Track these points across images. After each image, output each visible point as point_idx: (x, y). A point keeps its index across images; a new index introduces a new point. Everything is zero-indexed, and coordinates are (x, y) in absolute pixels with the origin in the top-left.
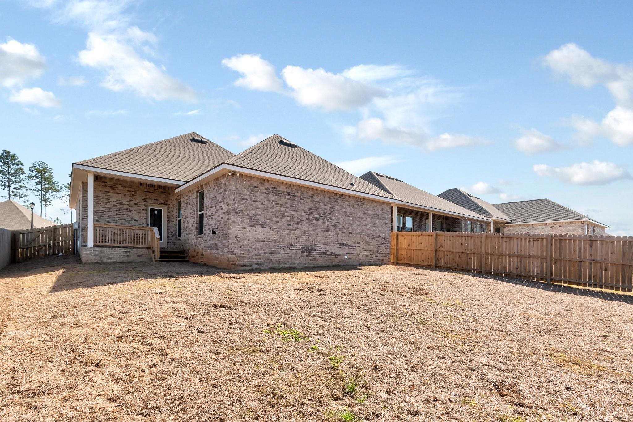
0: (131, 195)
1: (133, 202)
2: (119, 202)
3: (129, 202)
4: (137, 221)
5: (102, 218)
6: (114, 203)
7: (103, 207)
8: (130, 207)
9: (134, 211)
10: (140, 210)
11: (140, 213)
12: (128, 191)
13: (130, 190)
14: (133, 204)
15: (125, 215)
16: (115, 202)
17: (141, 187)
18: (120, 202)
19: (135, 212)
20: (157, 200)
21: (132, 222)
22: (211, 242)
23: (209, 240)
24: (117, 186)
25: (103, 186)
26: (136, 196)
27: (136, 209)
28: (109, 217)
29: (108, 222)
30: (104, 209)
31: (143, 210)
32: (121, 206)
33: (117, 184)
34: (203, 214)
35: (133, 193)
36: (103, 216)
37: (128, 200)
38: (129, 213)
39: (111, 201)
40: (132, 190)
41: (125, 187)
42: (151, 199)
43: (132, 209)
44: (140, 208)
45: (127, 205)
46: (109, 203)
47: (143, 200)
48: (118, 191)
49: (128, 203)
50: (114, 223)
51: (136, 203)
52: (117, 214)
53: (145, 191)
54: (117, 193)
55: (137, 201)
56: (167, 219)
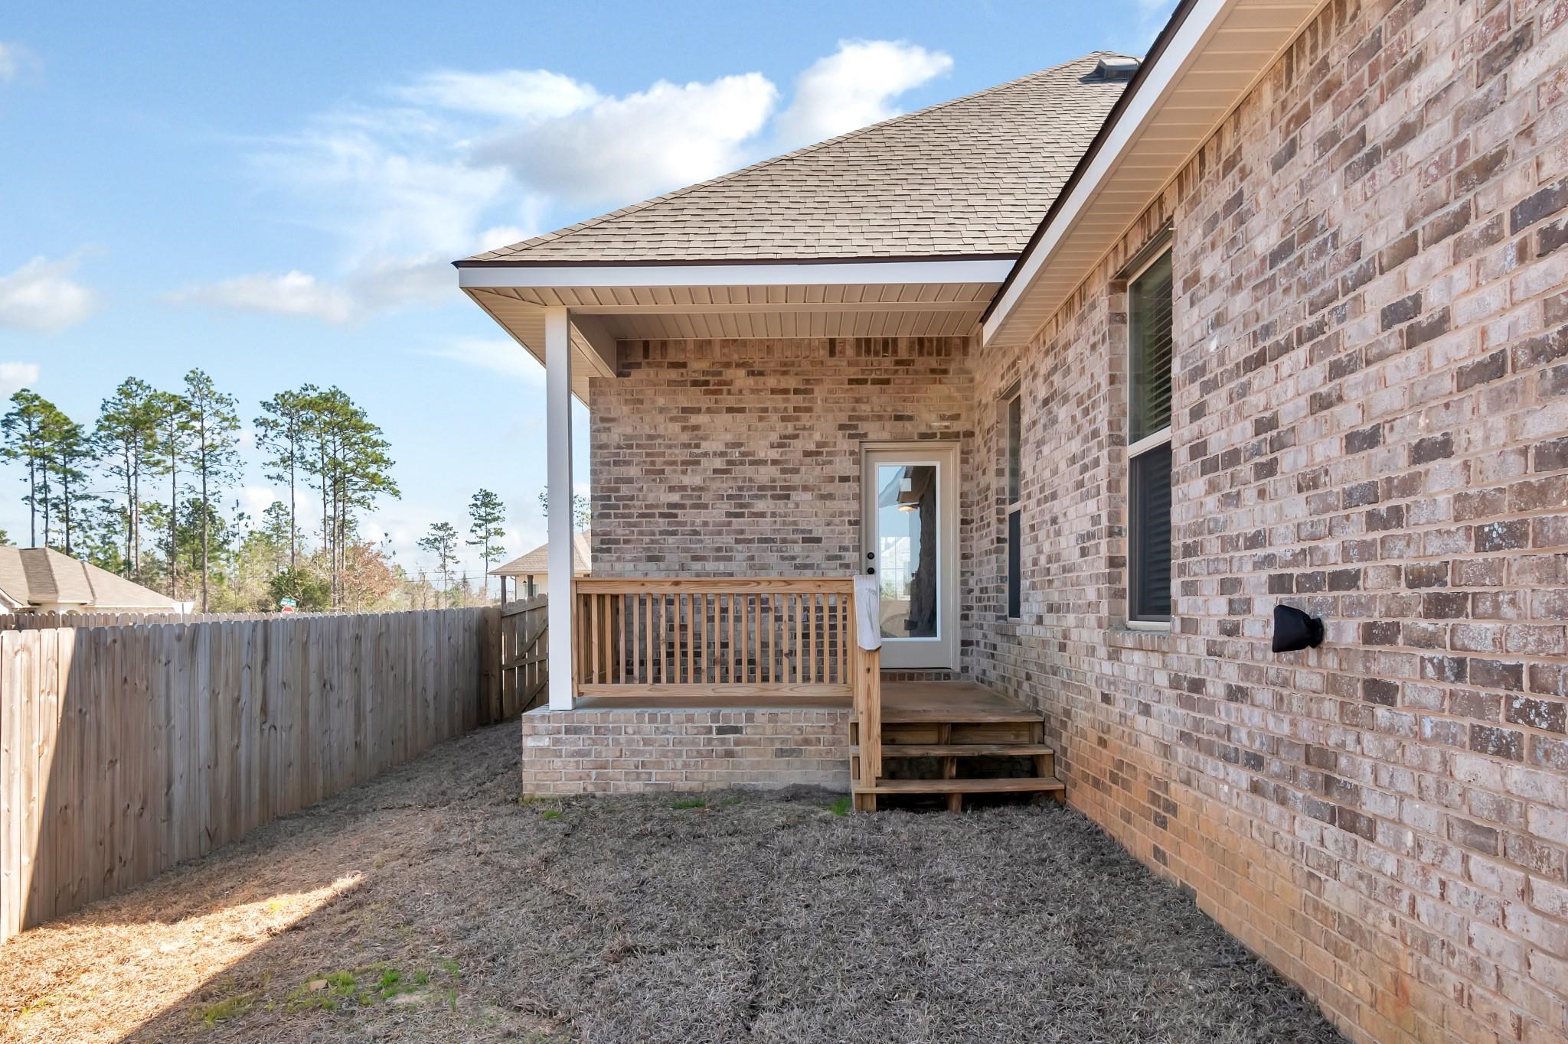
0: (791, 412)
1: (798, 445)
2: (735, 454)
3: (781, 446)
4: (818, 540)
5: (671, 539)
6: (719, 463)
7: (671, 489)
8: (784, 471)
9: (805, 488)
10: (831, 479)
11: (830, 497)
12: (774, 391)
13: (783, 386)
14: (799, 455)
15: (762, 515)
16: (723, 454)
17: (831, 362)
18: (743, 454)
19: (807, 496)
20: (910, 418)
21: (797, 549)
22: (1252, 716)
23: (1236, 694)
24: (729, 374)
25: (670, 383)
26: (809, 410)
27: (811, 482)
28: (696, 533)
29: (695, 558)
30: (675, 498)
31: (844, 479)
32: (748, 471)
33: (728, 365)
34: (1164, 451)
35: (798, 400)
36: (674, 533)
37: (774, 437)
38: (781, 506)
39: (706, 454)
40: (791, 382)
41: (761, 374)
42: (880, 418)
43: (796, 480)
44: (828, 470)
45: (775, 462)
46: (698, 463)
47: (842, 427)
48: (731, 401)
49: (774, 454)
50: (717, 559)
51: (812, 447)
52: (729, 514)
53: (851, 381)
54: (730, 410)
55: (817, 437)
56: (959, 517)
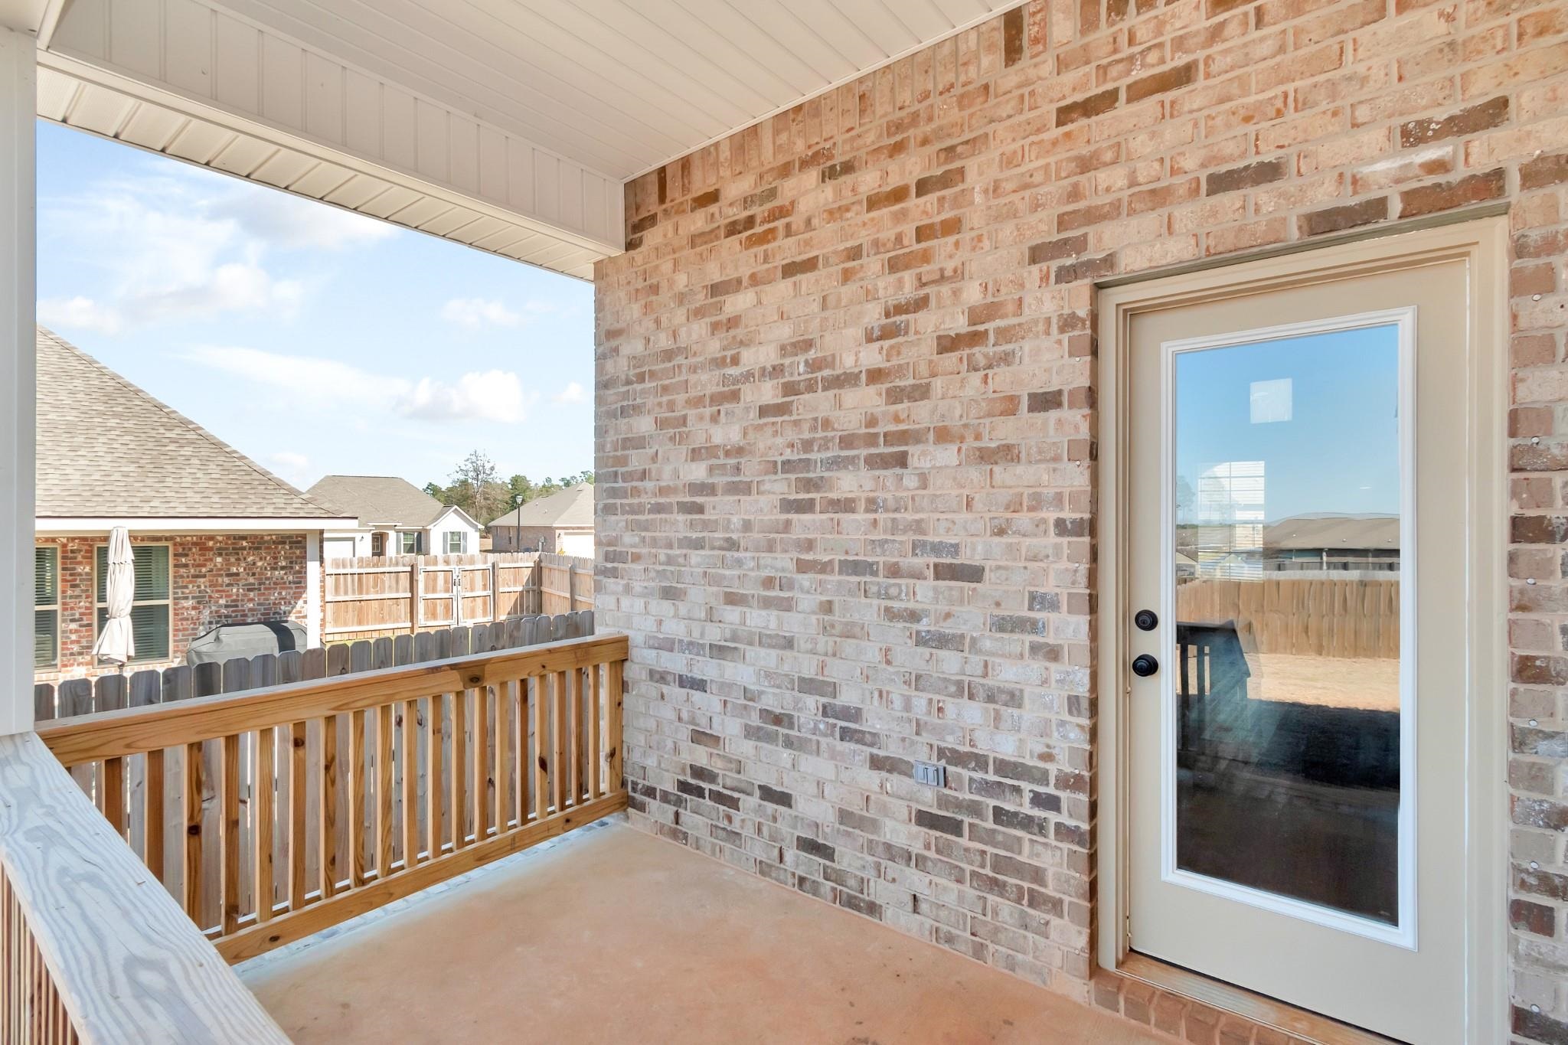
0: (911, 245)
1: (929, 324)
2: (798, 368)
3: (887, 333)
4: (974, 574)
5: (696, 557)
6: (768, 392)
7: (695, 454)
8: (895, 396)
9: (943, 435)
10: (1009, 406)
11: (1007, 453)
12: (873, 203)
13: (894, 182)
14: (929, 347)
15: (846, 506)
16: (777, 371)
17: (1010, 78)
18: (814, 366)
19: (947, 455)
20: (1270, 172)
21: (925, 593)
24: (788, 189)
25: (694, 240)
26: (952, 227)
27: (955, 416)
28: (732, 545)
29: (732, 599)
30: (698, 472)
31: (1046, 401)
32: (820, 403)
33: (785, 171)
35: (924, 208)
36: (698, 545)
37: (873, 315)
38: (888, 484)
39: (748, 376)
40: (913, 167)
41: (848, 168)
42: (1158, 197)
43: (922, 414)
44: (1002, 379)
45: (875, 376)
46: (735, 396)
47: (1039, 255)
48: (787, 250)
49: (872, 357)
50: (767, 603)
51: (959, 324)
52: (789, 506)
53: (1065, 115)
54: (791, 270)
55: (973, 294)
56: (1502, 510)
